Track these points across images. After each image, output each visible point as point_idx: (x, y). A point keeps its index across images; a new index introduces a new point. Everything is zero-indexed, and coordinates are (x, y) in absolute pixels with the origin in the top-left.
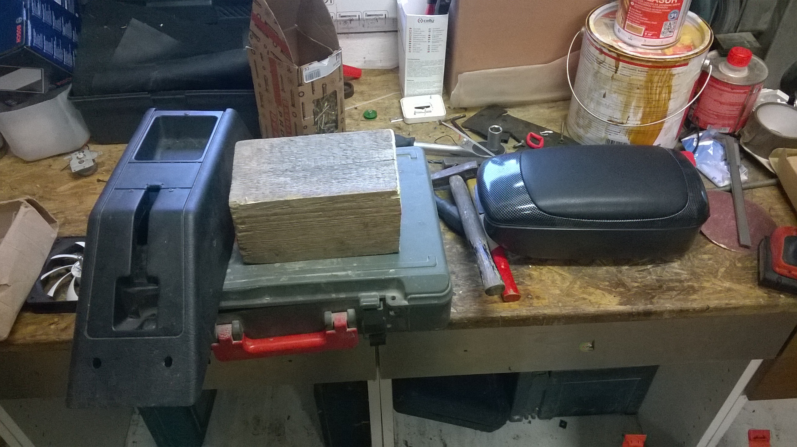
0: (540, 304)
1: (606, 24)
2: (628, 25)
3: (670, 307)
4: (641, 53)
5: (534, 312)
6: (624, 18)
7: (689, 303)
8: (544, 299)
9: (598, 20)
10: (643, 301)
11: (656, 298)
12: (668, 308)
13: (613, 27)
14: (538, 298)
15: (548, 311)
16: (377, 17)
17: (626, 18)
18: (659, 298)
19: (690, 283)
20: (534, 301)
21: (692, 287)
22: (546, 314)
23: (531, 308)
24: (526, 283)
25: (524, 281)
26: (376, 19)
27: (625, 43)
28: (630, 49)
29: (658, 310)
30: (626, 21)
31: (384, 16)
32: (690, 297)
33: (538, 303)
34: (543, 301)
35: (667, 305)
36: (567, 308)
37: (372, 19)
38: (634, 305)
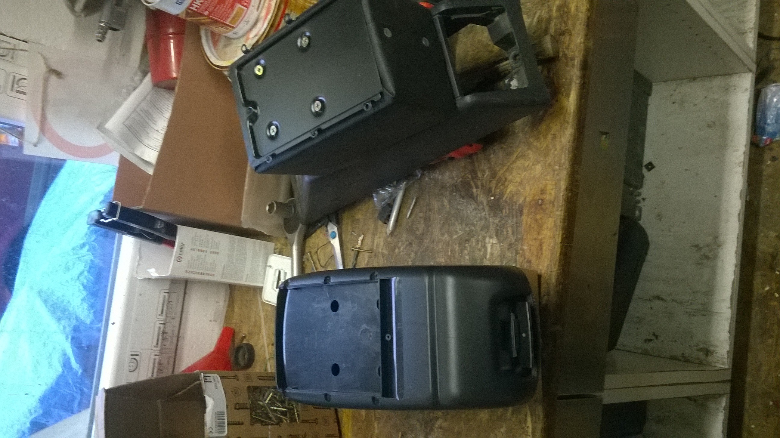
0: (553, 192)
1: (225, 46)
2: (231, 22)
3: (581, 38)
4: (267, 14)
5: (561, 202)
6: (222, 25)
7: (580, 14)
8: (546, 185)
9: (219, 56)
10: (569, 69)
11: (566, 52)
12: (582, 40)
13: (229, 39)
14: (543, 192)
15: (563, 185)
16: (166, 302)
17: (223, 23)
18: (567, 48)
19: (555, 9)
20: (547, 198)
21: (559, 8)
22: (567, 188)
23: (556, 204)
24: (521, 202)
25: (518, 203)
26: (168, 303)
27: (251, 29)
28: (259, 25)
29: (582, 53)
30: (225, 24)
31: (166, 294)
32: (572, 12)
33: (551, 194)
34: (550, 187)
35: (578, 41)
36: (563, 161)
37: (167, 308)
38: (571, 80)
